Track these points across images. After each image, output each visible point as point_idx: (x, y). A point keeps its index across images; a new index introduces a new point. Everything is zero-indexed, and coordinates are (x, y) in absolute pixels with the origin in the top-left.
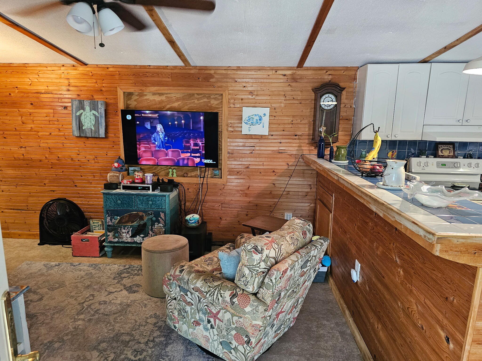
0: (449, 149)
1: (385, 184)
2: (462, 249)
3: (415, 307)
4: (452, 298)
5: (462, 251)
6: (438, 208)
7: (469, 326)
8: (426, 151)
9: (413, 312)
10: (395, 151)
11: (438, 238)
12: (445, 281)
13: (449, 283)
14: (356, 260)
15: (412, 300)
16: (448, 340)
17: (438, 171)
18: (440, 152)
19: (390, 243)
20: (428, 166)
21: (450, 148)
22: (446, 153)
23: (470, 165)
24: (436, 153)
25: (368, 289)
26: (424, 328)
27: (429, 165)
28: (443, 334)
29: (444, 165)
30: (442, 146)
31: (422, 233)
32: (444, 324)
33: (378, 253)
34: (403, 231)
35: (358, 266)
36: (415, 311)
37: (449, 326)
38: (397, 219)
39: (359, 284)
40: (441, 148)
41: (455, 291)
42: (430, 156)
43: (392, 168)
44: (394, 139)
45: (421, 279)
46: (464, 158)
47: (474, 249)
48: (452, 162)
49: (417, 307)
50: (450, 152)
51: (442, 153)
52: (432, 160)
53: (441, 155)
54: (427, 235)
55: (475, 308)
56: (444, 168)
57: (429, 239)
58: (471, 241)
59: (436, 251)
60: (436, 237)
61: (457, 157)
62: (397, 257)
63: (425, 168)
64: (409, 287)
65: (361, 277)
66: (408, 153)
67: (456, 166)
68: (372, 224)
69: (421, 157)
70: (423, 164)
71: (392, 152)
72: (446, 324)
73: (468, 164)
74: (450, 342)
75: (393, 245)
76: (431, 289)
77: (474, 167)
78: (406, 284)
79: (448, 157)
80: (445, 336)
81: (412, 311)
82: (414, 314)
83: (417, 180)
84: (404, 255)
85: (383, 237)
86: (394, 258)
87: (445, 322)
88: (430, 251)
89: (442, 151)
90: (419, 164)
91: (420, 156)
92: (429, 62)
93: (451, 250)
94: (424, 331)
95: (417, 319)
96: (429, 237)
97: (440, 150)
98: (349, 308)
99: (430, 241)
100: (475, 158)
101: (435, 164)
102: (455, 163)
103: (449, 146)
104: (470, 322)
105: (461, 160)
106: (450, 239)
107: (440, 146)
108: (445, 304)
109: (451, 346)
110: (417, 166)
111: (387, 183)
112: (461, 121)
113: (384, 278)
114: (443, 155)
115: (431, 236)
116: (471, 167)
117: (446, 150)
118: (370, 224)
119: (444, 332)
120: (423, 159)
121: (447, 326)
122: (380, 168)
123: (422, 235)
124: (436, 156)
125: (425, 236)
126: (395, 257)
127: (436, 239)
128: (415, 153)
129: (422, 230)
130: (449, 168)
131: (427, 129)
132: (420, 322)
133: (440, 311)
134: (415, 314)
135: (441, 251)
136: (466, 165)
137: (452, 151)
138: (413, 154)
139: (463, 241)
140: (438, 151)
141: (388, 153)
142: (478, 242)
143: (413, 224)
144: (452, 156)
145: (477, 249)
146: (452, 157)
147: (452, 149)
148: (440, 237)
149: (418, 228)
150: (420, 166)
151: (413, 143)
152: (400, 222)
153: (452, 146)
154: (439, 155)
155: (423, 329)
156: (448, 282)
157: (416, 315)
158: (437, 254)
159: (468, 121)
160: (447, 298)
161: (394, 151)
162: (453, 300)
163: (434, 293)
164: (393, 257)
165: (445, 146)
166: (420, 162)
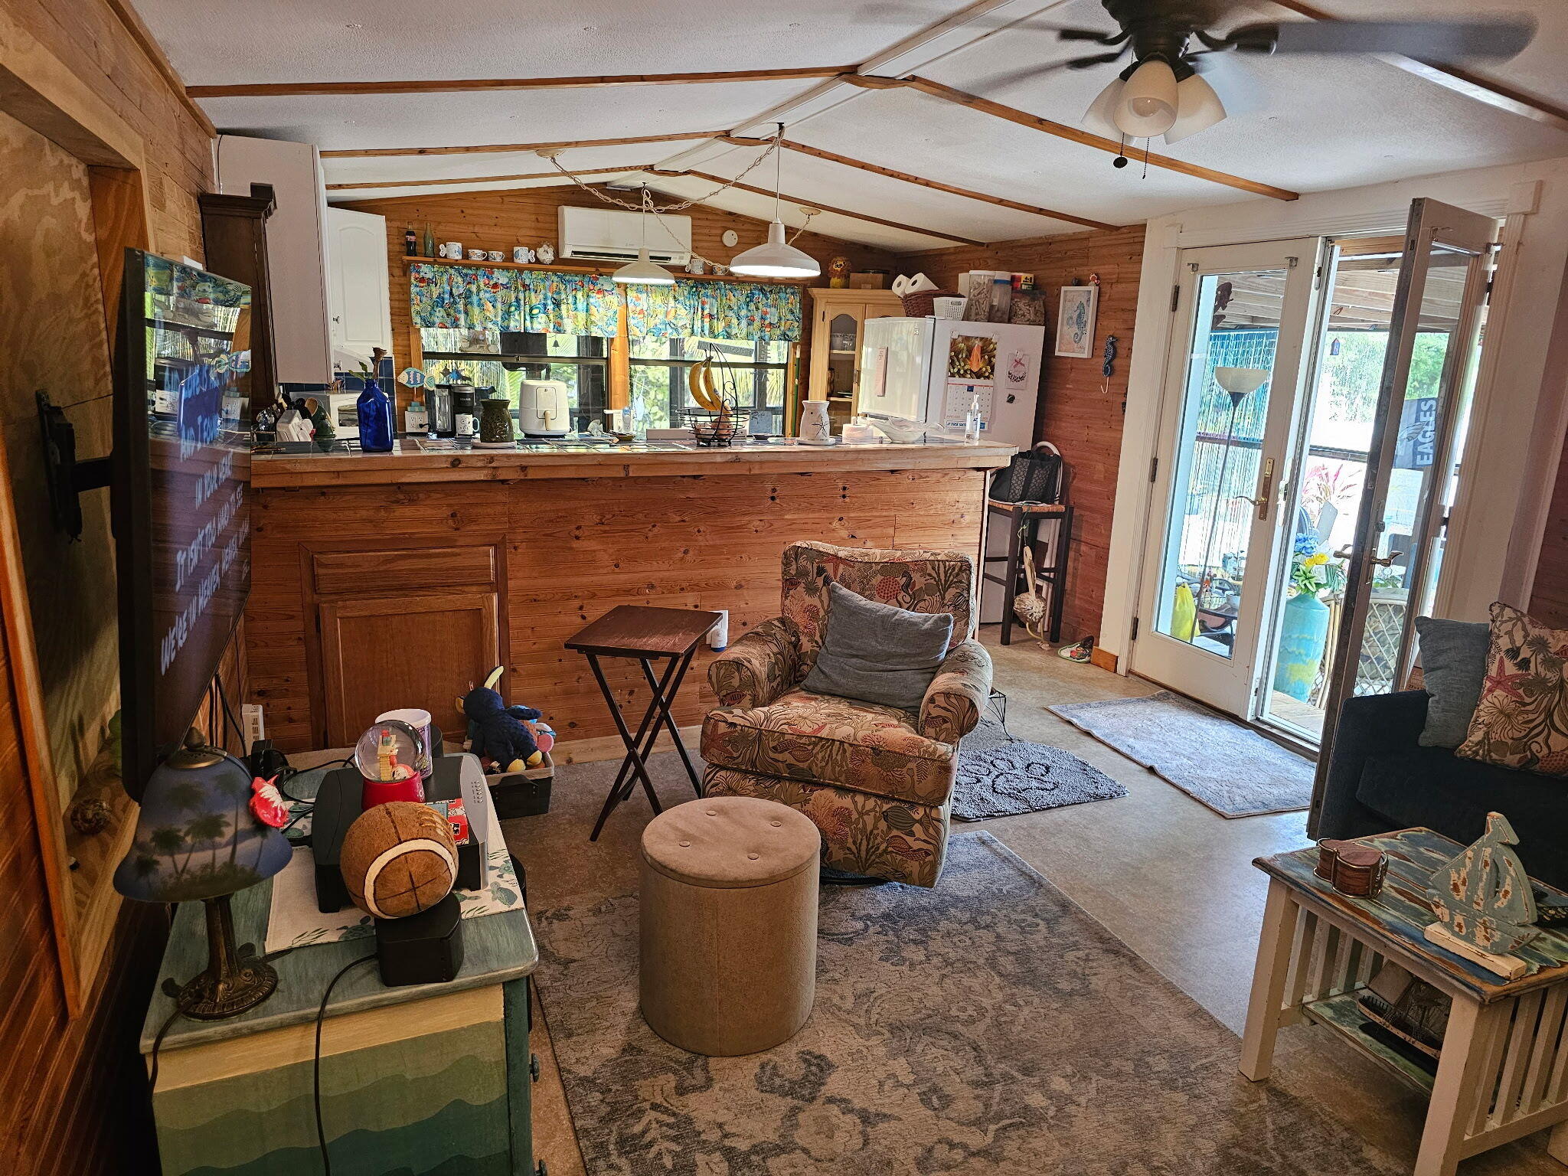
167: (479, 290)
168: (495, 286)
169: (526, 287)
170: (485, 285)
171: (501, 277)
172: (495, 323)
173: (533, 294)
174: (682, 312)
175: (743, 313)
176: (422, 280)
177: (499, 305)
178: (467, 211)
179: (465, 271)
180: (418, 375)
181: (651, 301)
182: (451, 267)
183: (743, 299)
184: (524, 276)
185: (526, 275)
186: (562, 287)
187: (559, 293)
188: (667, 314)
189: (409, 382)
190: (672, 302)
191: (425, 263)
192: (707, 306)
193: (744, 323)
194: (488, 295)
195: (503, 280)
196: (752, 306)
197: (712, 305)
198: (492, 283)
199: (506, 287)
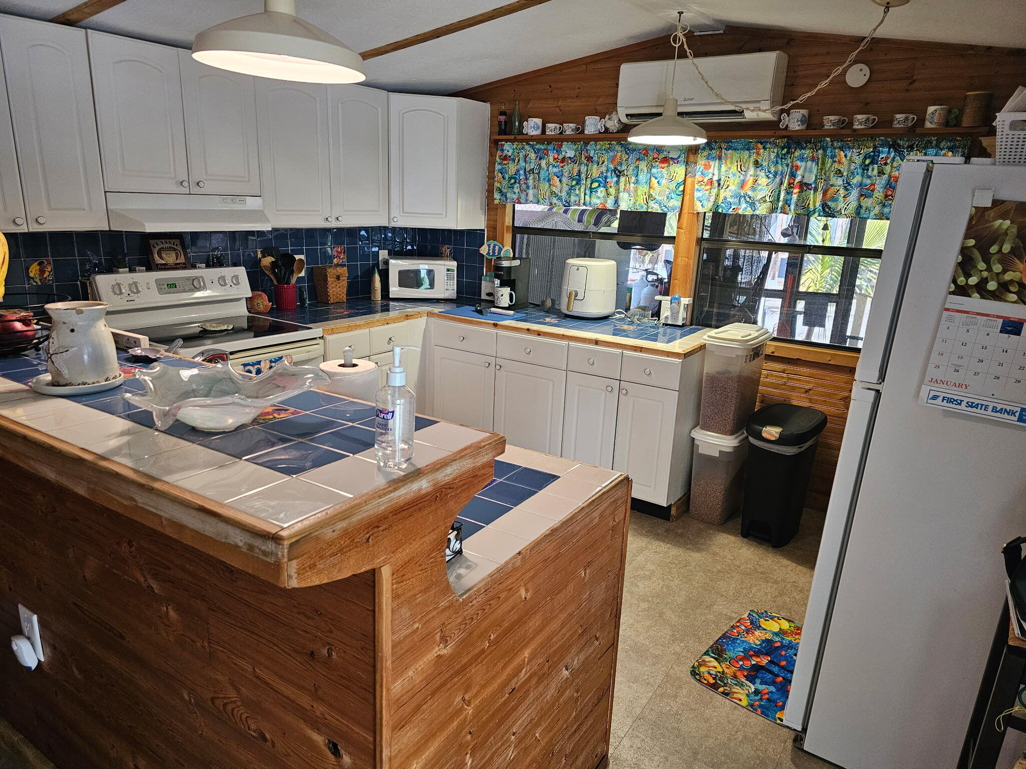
0: (175, 250)
1: (62, 382)
2: (342, 543)
3: (232, 694)
4: (326, 650)
5: (343, 548)
6: (237, 429)
7: (381, 704)
8: (125, 256)
9: (229, 707)
10: (46, 263)
11: (291, 545)
12: (299, 613)
13: (309, 618)
14: (20, 606)
15: (220, 677)
16: (335, 750)
17: (161, 302)
18: (156, 256)
19: (118, 544)
20: (138, 292)
21: (175, 247)
22: (170, 258)
23: (222, 281)
24: (148, 258)
25: (79, 677)
26: (268, 736)
27: (140, 289)
28: (319, 739)
29: (172, 286)
30: (159, 241)
31: (239, 539)
32: (318, 713)
33: (88, 574)
34: (169, 532)
35: (31, 622)
36: (235, 702)
37: (332, 716)
38: (143, 503)
39: (46, 668)
40: (158, 248)
41: (331, 632)
42: (137, 268)
43: (72, 331)
44: (35, 228)
45: (233, 622)
46: (208, 266)
47: (365, 532)
48: (188, 279)
49: (238, 691)
50: (177, 254)
51: (162, 258)
52: (145, 278)
53: (162, 264)
54: (257, 542)
55: (386, 660)
56: (174, 293)
57: (265, 553)
58: (359, 517)
59: (290, 577)
60: (286, 543)
61: (194, 267)
62: (148, 576)
63: (134, 296)
64: (204, 648)
65: (48, 650)
66: (83, 264)
67: (198, 286)
68: (44, 496)
69: (118, 272)
70: (128, 289)
71: (39, 264)
72: (322, 714)
73: (219, 278)
74: (342, 752)
75: (131, 546)
76: (264, 641)
77: (232, 284)
78: (193, 641)
79: (176, 267)
80: (327, 741)
81: (225, 705)
82: (233, 710)
83: (143, 346)
84: (170, 569)
85: (91, 528)
86: (142, 579)
87: (320, 709)
88: (271, 580)
89: (159, 254)
90: (117, 289)
91: (114, 269)
92: (78, 24)
93: (321, 558)
94: (269, 744)
95: (244, 720)
96: (263, 548)
97: (155, 251)
98: (32, 739)
99: (271, 560)
100: (228, 266)
101: (154, 286)
102: (193, 280)
103: (172, 241)
104: (381, 696)
105: (201, 272)
106: (317, 533)
107: (152, 242)
108: (311, 669)
109: (346, 759)
110: (112, 294)
111: (67, 376)
112: (185, 184)
113: (122, 637)
114: (163, 262)
115: (270, 546)
116: (225, 284)
117: (168, 252)
118: (39, 497)
119: (318, 731)
120: (123, 277)
121: (327, 716)
122: (25, 328)
123: (240, 544)
124: (150, 267)
125: (251, 547)
126: (144, 577)
127: (286, 551)
128: (100, 263)
129: (238, 531)
130: (184, 291)
131: (117, 204)
132: (253, 726)
133: (301, 688)
134: (235, 712)
135: (300, 572)
136: (216, 282)
137: (182, 254)
138: (96, 265)
139: (343, 524)
140: (152, 254)
141: (28, 269)
142: (371, 512)
143: (202, 516)
144: (184, 264)
145: (370, 529)
146: (184, 267)
147: (179, 248)
148: (294, 540)
149: (222, 526)
150: (121, 293)
151: (89, 238)
152: (155, 511)
153: (178, 240)
154: (157, 265)
155: (265, 739)
156: (305, 615)
157: (241, 712)
158: (294, 583)
159: (201, 184)
160: (312, 653)
161: (44, 260)
162: (330, 655)
163: (275, 648)
164: (137, 580)
165: (163, 241)
166: (119, 285)
167: (548, 164)
168: (563, 160)
169: (589, 159)
170: (555, 159)
171: (569, 151)
172: (560, 199)
173: (595, 166)
174: (763, 181)
175: (857, 180)
176: (505, 158)
177: (564, 180)
178: (554, 86)
179: (538, 146)
180: (497, 248)
181: (724, 168)
182: (528, 144)
183: (858, 160)
184: (588, 148)
185: (591, 147)
186: (625, 157)
187: (621, 165)
188: (742, 185)
189: (488, 254)
190: (752, 171)
191: (507, 141)
192: (799, 172)
193: (855, 193)
194: (555, 170)
195: (570, 153)
196: (874, 171)
197: (807, 171)
198: (561, 157)
199: (573, 160)
